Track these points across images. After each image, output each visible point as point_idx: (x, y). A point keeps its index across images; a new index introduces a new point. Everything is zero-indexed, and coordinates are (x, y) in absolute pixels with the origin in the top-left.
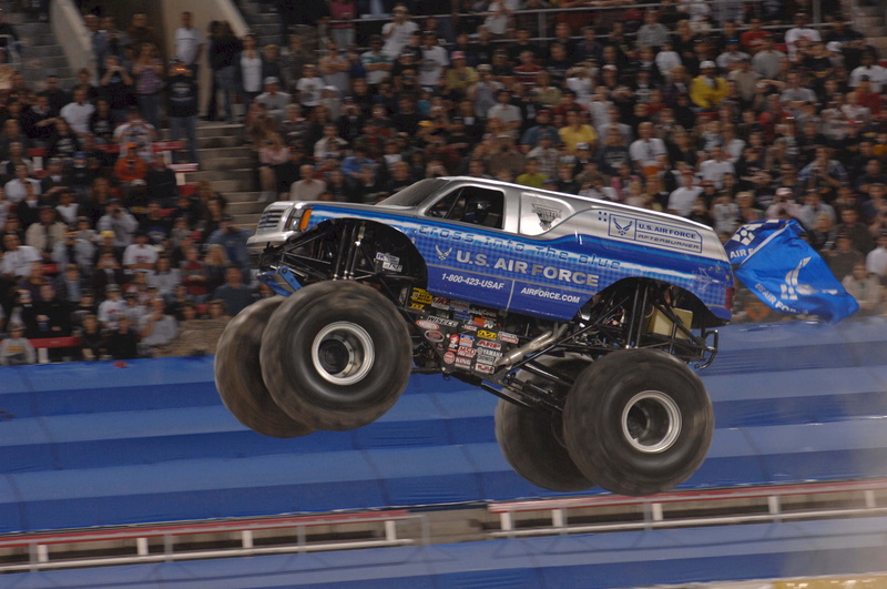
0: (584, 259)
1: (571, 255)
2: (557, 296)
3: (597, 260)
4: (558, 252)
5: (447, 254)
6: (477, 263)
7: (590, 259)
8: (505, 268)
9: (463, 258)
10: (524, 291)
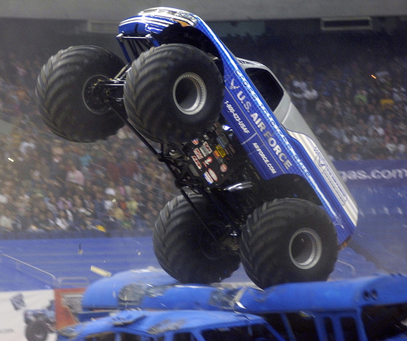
0: (296, 157)
1: (292, 150)
2: (266, 161)
3: (301, 164)
4: (287, 143)
5: (235, 88)
6: (245, 105)
7: (299, 160)
8: (254, 120)
9: (241, 97)
10: (255, 145)
